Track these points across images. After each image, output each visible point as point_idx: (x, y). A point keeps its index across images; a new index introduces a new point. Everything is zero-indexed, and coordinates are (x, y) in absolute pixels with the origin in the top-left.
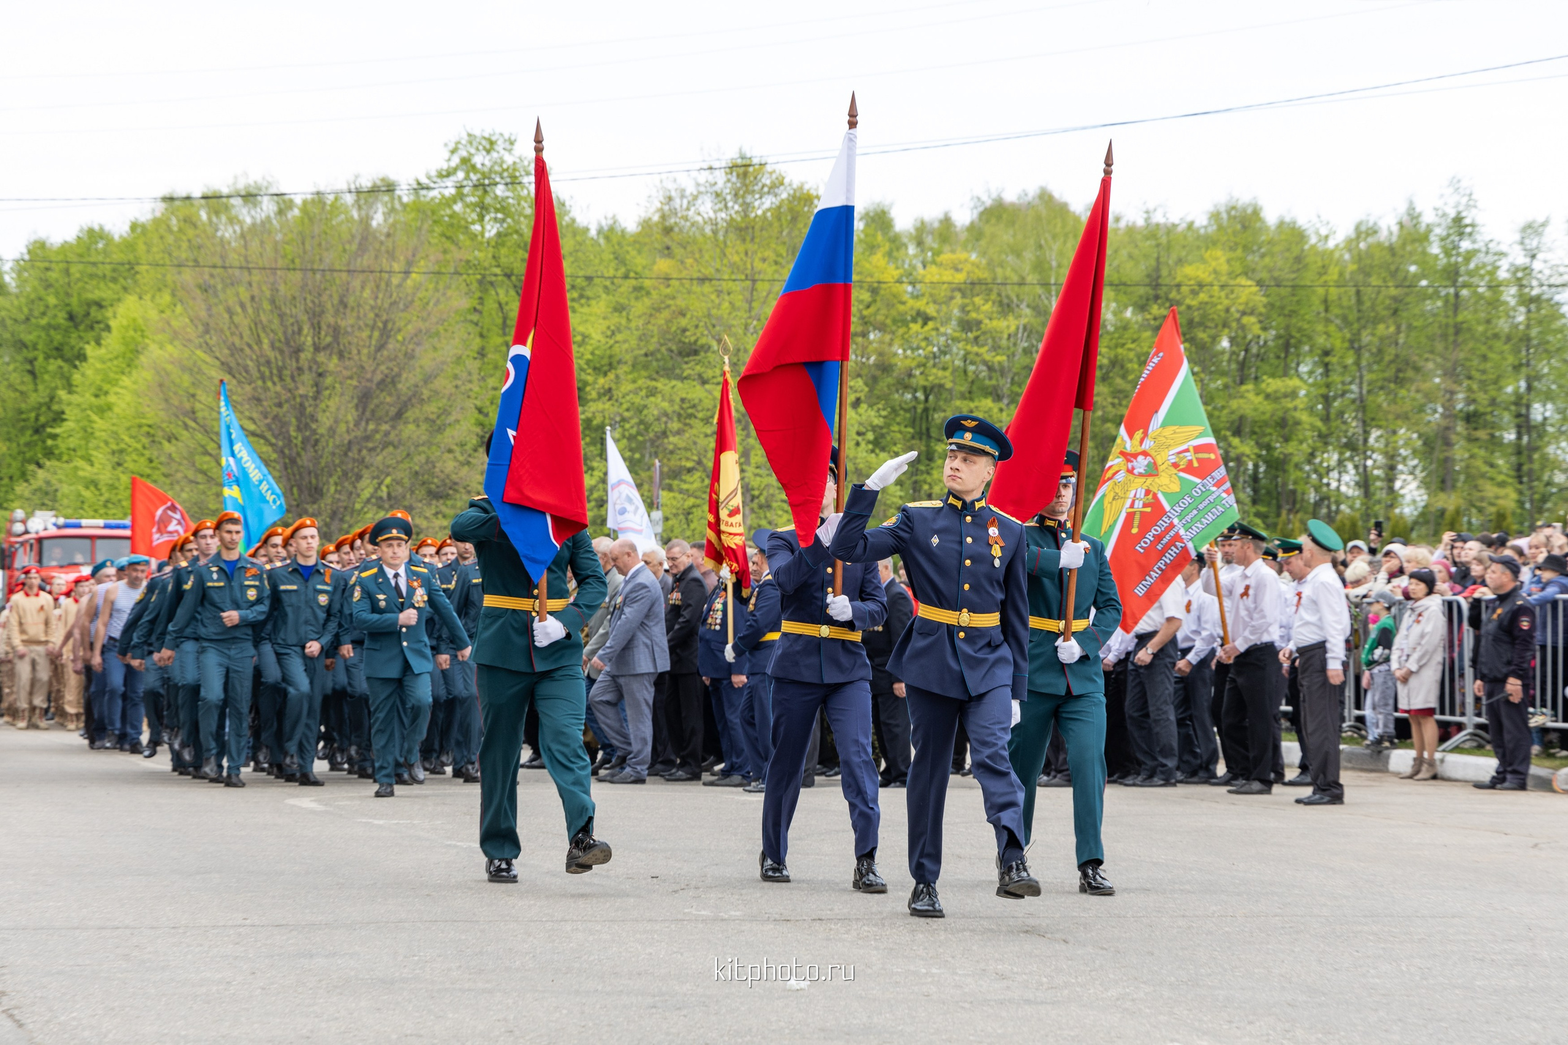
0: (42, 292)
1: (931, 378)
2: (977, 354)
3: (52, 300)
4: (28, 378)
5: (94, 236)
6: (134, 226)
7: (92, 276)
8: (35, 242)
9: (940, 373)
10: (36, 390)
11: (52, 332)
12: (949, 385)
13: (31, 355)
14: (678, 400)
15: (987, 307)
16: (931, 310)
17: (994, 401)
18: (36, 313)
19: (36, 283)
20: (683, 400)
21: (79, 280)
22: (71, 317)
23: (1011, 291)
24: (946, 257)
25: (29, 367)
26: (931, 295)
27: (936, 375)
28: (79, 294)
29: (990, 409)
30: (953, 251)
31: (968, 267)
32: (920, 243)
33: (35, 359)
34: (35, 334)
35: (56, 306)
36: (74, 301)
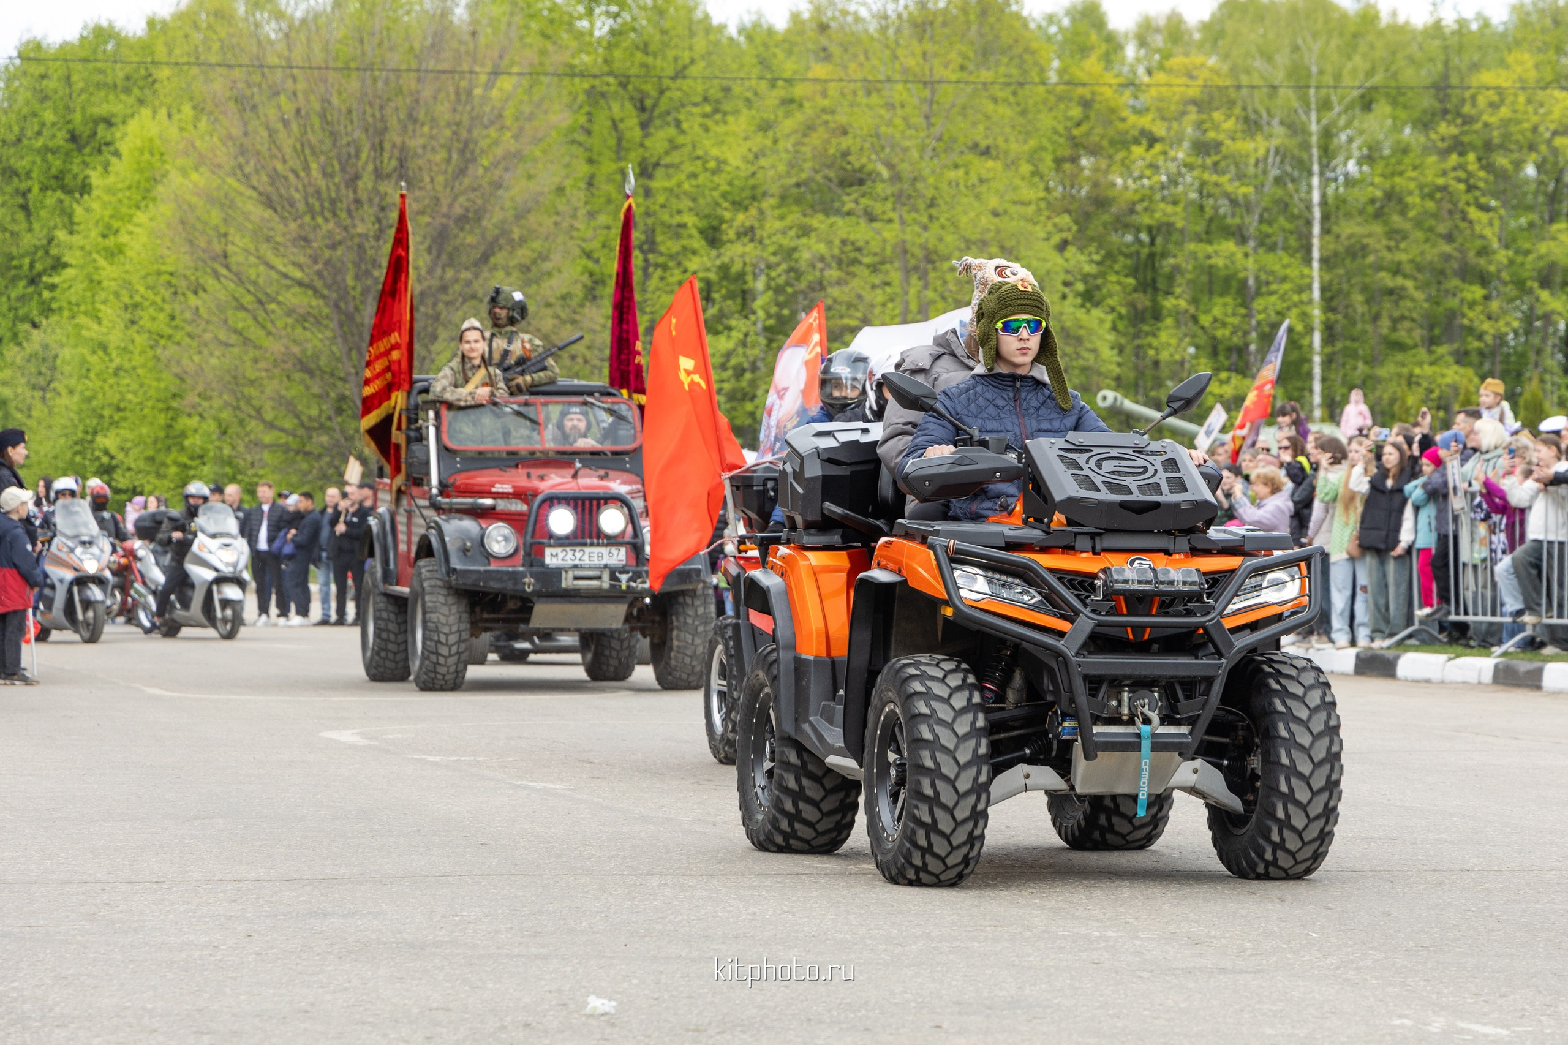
0: (37, 106)
1: (1157, 215)
2: (1217, 185)
3: (49, 116)
4: (20, 216)
5: (101, 35)
6: (151, 23)
7: (99, 86)
8: (28, 42)
9: (1170, 209)
10: (30, 230)
11: (50, 157)
12: (1180, 224)
13: (23, 186)
14: (837, 242)
15: (1229, 125)
16: (1159, 130)
17: (1237, 244)
18: (29, 133)
19: (29, 94)
20: (844, 242)
21: (82, 91)
22: (73, 138)
23: (1258, 101)
24: (1177, 61)
25: (21, 201)
26: (1159, 110)
27: (1164, 211)
28: (83, 109)
29: (1233, 254)
30: (1187, 54)
31: (1204, 74)
32: (1142, 42)
33: (29, 190)
34: (29, 158)
35: (54, 124)
36: (77, 117)
